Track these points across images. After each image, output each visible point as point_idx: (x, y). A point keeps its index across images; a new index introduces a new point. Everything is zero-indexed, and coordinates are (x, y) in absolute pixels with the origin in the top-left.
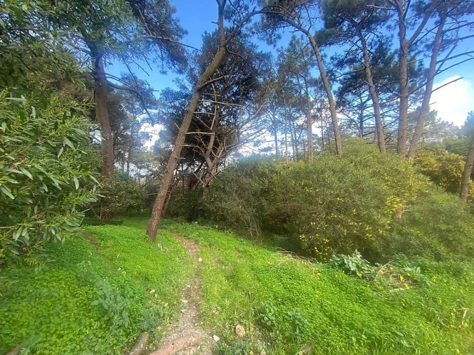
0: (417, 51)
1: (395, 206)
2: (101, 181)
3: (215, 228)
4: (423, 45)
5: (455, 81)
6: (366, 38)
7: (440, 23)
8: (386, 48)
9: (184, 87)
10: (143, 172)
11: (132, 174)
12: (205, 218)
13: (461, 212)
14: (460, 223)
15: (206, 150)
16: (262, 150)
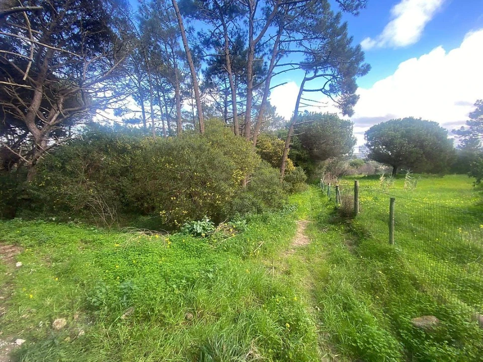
0: (263, 53)
1: (239, 178)
4: (268, 49)
5: (283, 84)
6: (227, 25)
7: (279, 33)
8: (243, 42)
12: (32, 210)
13: (276, 180)
14: (275, 187)
16: (128, 121)
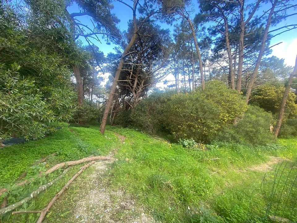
2: (78, 105)
3: (136, 130)
5: (277, 44)
6: (227, 17)
9: (119, 52)
10: (101, 100)
11: (95, 101)
12: (131, 125)
15: (132, 88)
16: (169, 86)
